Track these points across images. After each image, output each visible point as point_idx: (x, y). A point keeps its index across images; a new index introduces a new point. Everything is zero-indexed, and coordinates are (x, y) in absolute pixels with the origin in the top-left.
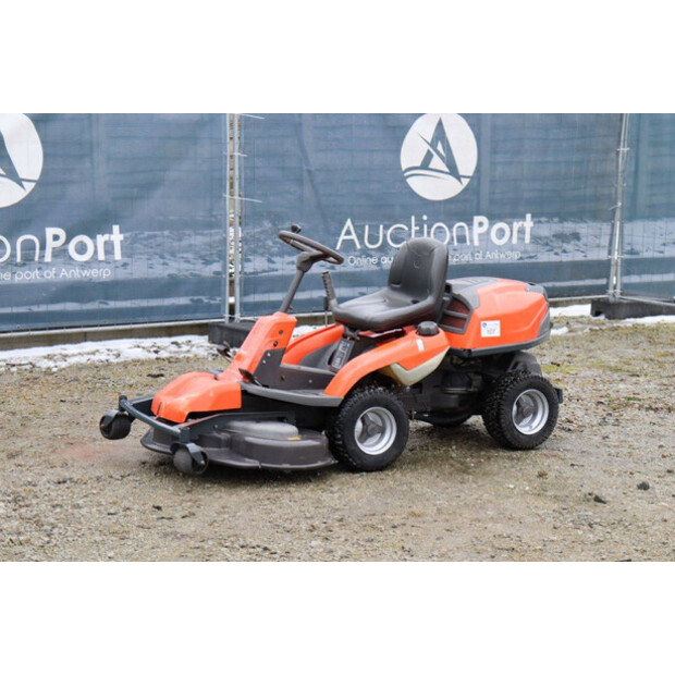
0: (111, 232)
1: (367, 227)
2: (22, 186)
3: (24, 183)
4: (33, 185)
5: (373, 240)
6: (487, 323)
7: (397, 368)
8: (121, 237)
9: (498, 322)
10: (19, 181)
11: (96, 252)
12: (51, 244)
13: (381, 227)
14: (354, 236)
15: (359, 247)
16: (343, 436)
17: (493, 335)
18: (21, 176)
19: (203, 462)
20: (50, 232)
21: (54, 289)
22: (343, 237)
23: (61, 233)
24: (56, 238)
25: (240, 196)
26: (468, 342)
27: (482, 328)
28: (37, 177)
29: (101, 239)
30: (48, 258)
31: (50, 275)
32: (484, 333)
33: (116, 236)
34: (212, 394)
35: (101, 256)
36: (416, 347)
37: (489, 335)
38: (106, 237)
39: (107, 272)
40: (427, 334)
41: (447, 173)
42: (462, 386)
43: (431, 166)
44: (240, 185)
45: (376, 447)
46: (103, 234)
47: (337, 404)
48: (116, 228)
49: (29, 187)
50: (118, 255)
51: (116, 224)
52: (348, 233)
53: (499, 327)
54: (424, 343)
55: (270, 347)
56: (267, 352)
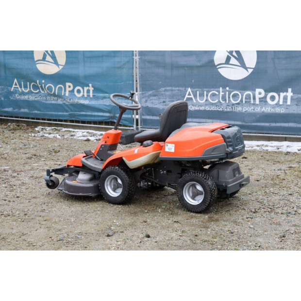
0: (287, 92)
2: (247, 71)
3: (248, 69)
4: (252, 70)
6: (168, 144)
9: (174, 145)
10: (246, 68)
11: (279, 101)
12: (258, 96)
17: (170, 151)
18: (247, 66)
20: (257, 91)
21: (258, 116)
23: (262, 91)
27: (166, 147)
28: (254, 67)
29: (282, 95)
31: (258, 110)
32: (167, 150)
33: (290, 94)
35: (281, 103)
36: (134, 151)
37: (169, 151)
38: (285, 94)
39: (283, 110)
46: (283, 92)
47: (100, 171)
48: (290, 90)
49: (250, 71)
50: (289, 103)
51: (290, 88)
53: (174, 148)
54: (138, 150)
55: (104, 143)
56: (102, 145)
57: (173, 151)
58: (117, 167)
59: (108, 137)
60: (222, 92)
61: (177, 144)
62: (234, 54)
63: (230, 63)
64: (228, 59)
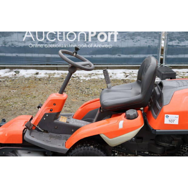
6: (169, 115)
9: (178, 116)
12: (90, 35)
21: (91, 51)
26: (156, 126)
27: (165, 118)
29: (110, 34)
30: (90, 40)
32: (167, 121)
35: (109, 40)
37: (170, 123)
39: (111, 46)
42: (167, 143)
50: (115, 40)
53: (178, 119)
54: (124, 124)
55: (48, 111)
57: (176, 122)
58: (92, 147)
59: (55, 104)
61: (182, 115)
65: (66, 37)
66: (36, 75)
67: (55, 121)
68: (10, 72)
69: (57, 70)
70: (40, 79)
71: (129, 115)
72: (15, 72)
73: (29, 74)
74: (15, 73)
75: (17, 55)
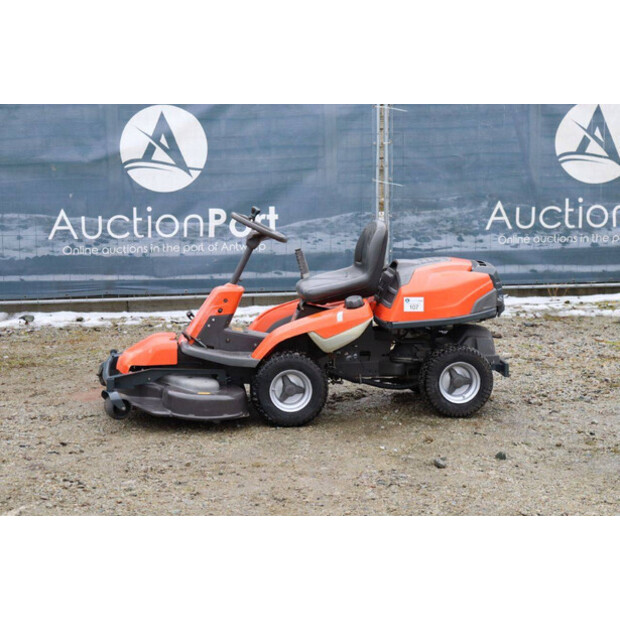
0: (267, 212)
1: (518, 209)
2: (190, 174)
3: (191, 171)
4: (199, 172)
5: (525, 220)
6: (410, 298)
7: (314, 336)
8: (276, 217)
9: (422, 299)
10: (187, 170)
12: (213, 223)
13: (534, 209)
14: (505, 218)
15: (510, 227)
16: (258, 394)
17: (415, 310)
18: (189, 165)
19: (124, 408)
20: (213, 212)
21: (215, 261)
22: (493, 218)
23: (222, 213)
24: (218, 217)
25: (389, 181)
26: (391, 316)
27: (405, 303)
28: (202, 167)
30: (212, 234)
33: (272, 216)
34: (150, 351)
36: (335, 318)
37: (412, 310)
38: (264, 216)
40: (350, 307)
41: (605, 157)
42: (409, 356)
43: (588, 151)
44: (389, 170)
45: (295, 405)
46: (261, 214)
47: (255, 365)
48: (272, 209)
49: (196, 174)
51: (272, 205)
52: (499, 214)
53: (422, 304)
54: (343, 316)
55: (215, 313)
56: (211, 318)
57: (421, 309)
58: (297, 354)
59: (225, 301)
60: (138, 216)
61: (429, 297)
62: (163, 141)
63: (153, 158)
64: (150, 151)
65: (153, 229)
66: (79, 323)
67: (226, 330)
68: (7, 319)
69: (128, 311)
70: (95, 329)
71: (351, 303)
72: (23, 318)
73: (60, 322)
74: (23, 322)
75: (22, 280)
